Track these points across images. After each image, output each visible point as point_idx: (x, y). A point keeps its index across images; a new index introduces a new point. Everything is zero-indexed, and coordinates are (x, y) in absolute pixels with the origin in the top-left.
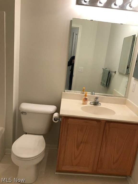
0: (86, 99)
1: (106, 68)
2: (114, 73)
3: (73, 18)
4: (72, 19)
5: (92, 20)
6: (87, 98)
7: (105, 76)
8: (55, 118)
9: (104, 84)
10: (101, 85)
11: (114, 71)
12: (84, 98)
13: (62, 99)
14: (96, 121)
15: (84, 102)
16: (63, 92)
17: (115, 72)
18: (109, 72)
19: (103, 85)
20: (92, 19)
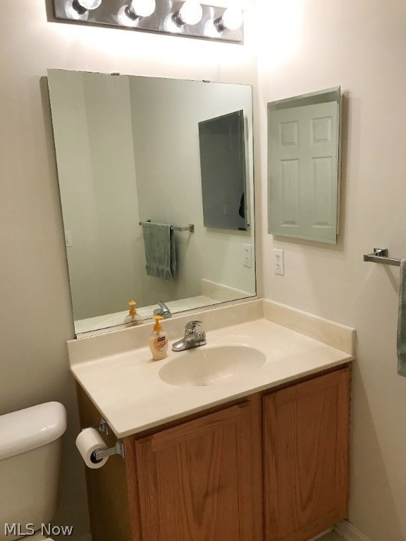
0: (162, 340)
1: (149, 221)
2: (188, 232)
3: (49, 71)
4: (45, 74)
5: (118, 74)
6: (162, 334)
7: (158, 245)
8: (92, 454)
9: (163, 270)
10: (148, 274)
11: (188, 226)
12: (154, 338)
13: (75, 368)
14: (236, 407)
15: (159, 350)
16: (68, 342)
17: (192, 229)
18: (171, 231)
19: (159, 273)
20: (117, 72)
